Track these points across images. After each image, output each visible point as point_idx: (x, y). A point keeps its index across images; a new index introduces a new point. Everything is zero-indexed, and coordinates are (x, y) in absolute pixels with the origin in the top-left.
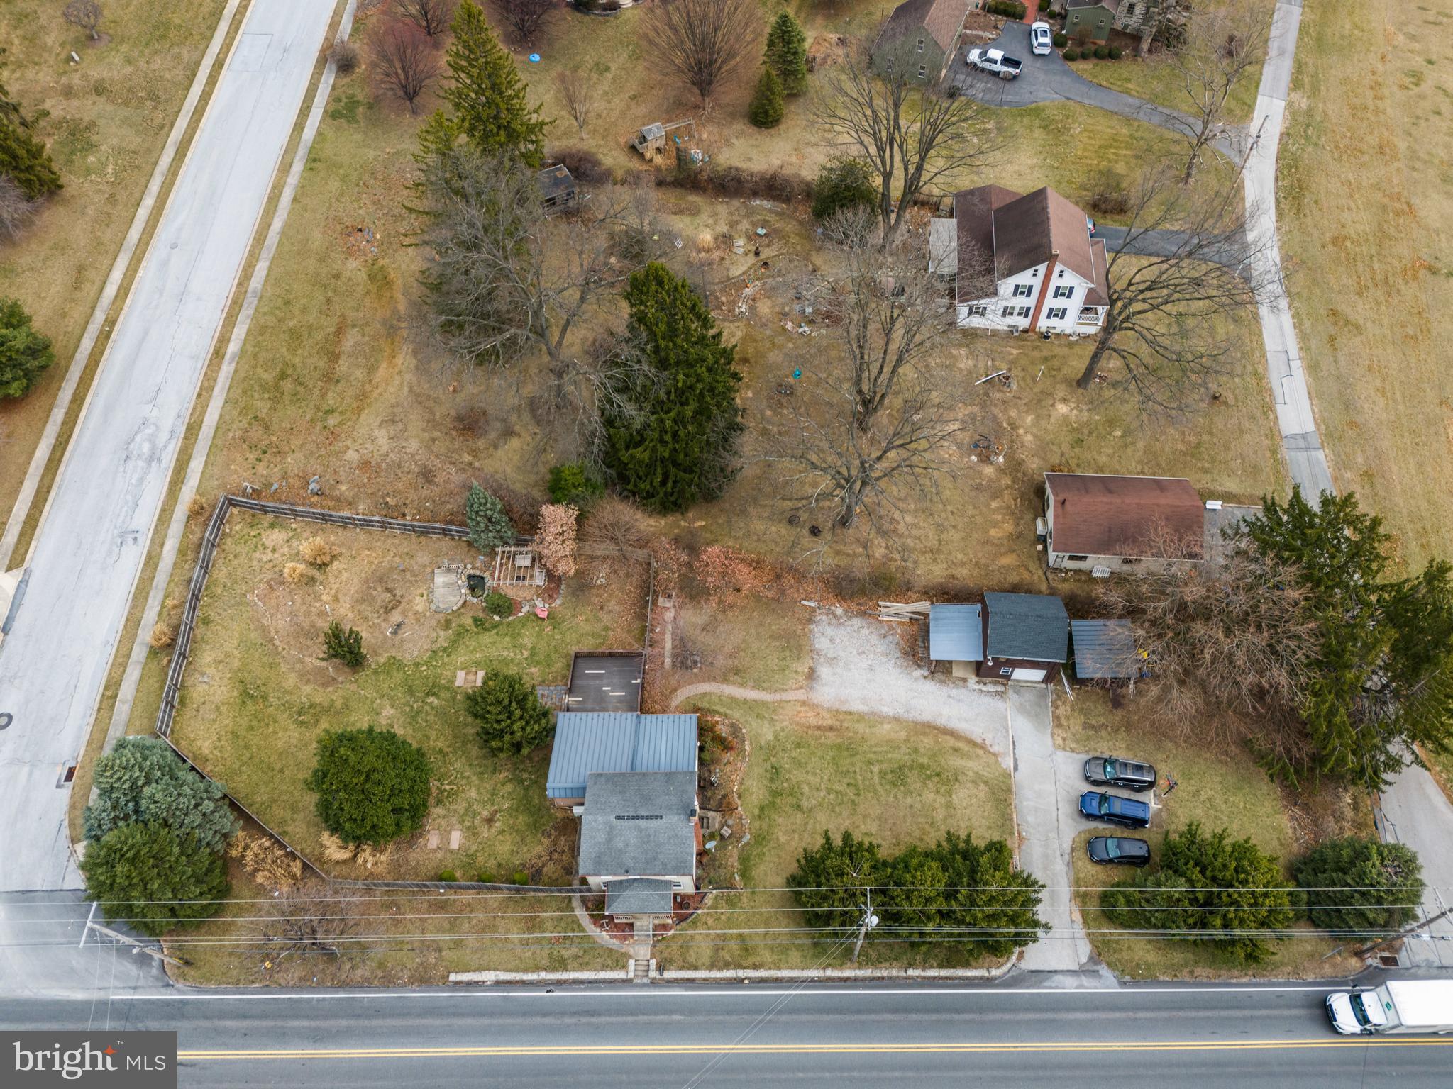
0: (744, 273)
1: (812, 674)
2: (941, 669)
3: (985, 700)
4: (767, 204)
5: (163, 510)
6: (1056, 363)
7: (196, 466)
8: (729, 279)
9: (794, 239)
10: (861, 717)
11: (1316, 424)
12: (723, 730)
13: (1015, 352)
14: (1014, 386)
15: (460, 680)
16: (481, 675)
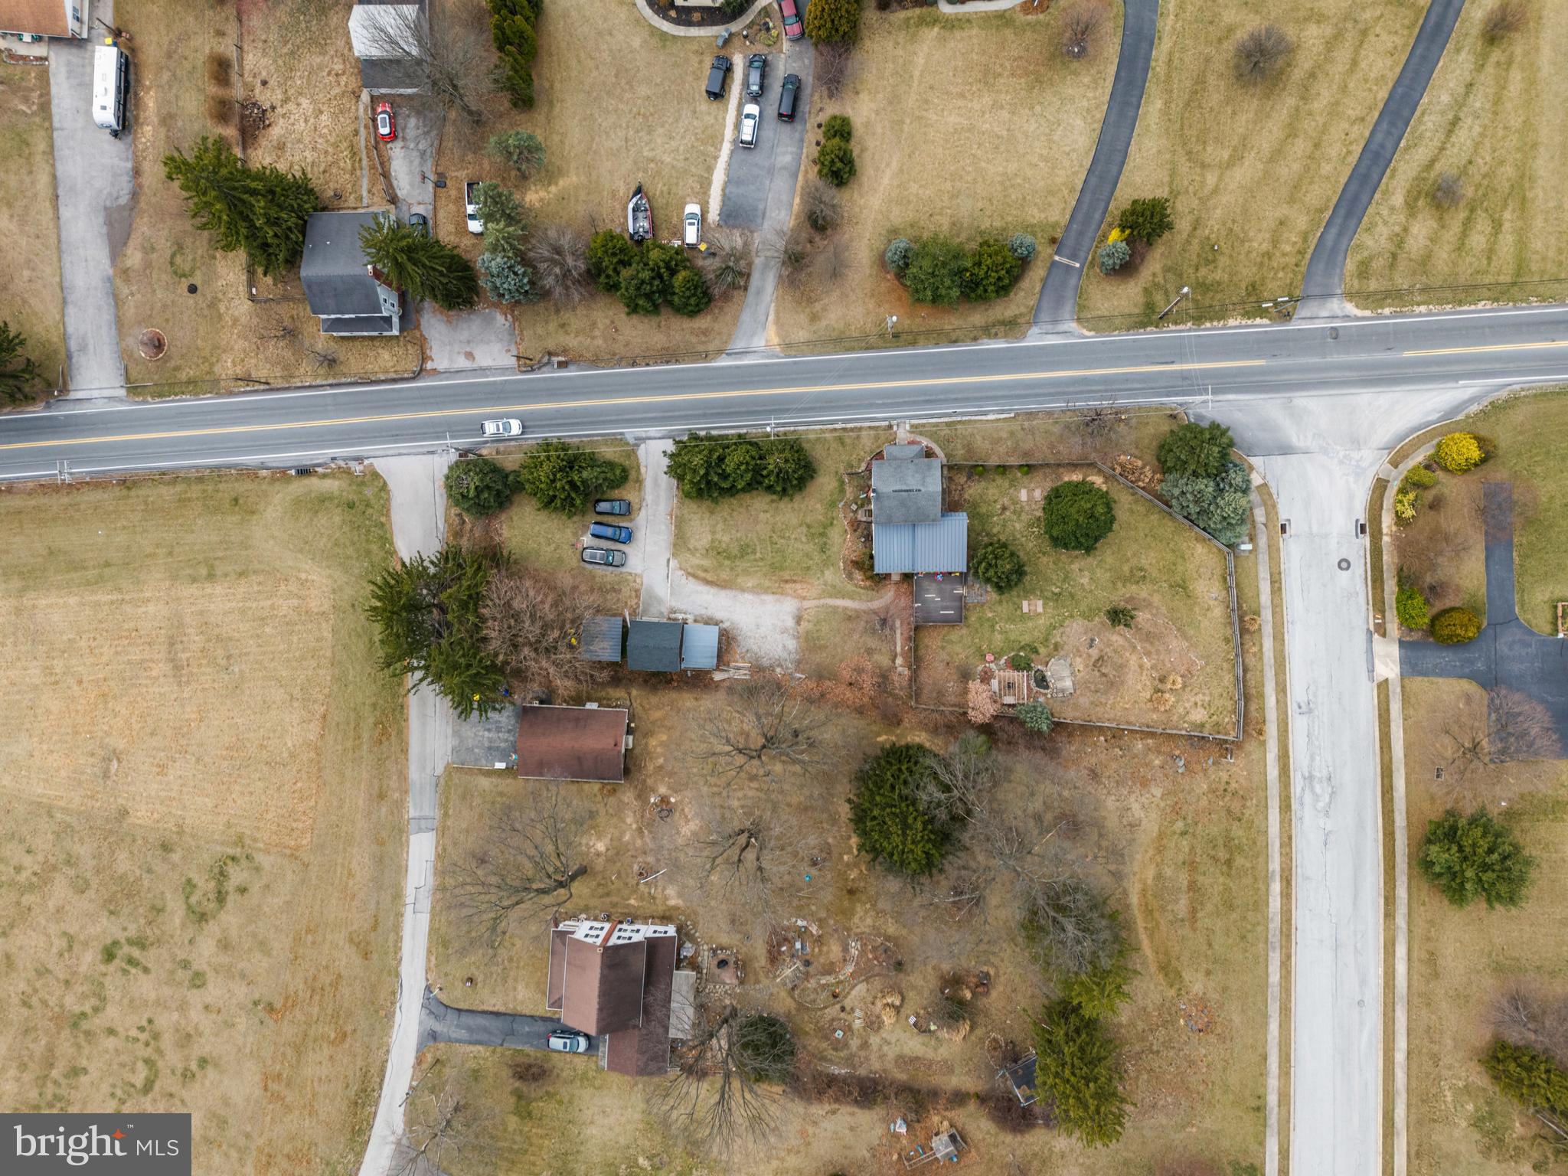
0: (853, 987)
1: (798, 620)
2: (709, 621)
3: (683, 607)
4: (836, 1070)
5: (1287, 731)
6: (601, 891)
7: (1273, 772)
8: (867, 980)
9: (809, 1027)
10: (766, 591)
11: (408, 842)
12: (858, 575)
13: (632, 902)
14: (636, 867)
15: (1040, 606)
16: (1025, 609)
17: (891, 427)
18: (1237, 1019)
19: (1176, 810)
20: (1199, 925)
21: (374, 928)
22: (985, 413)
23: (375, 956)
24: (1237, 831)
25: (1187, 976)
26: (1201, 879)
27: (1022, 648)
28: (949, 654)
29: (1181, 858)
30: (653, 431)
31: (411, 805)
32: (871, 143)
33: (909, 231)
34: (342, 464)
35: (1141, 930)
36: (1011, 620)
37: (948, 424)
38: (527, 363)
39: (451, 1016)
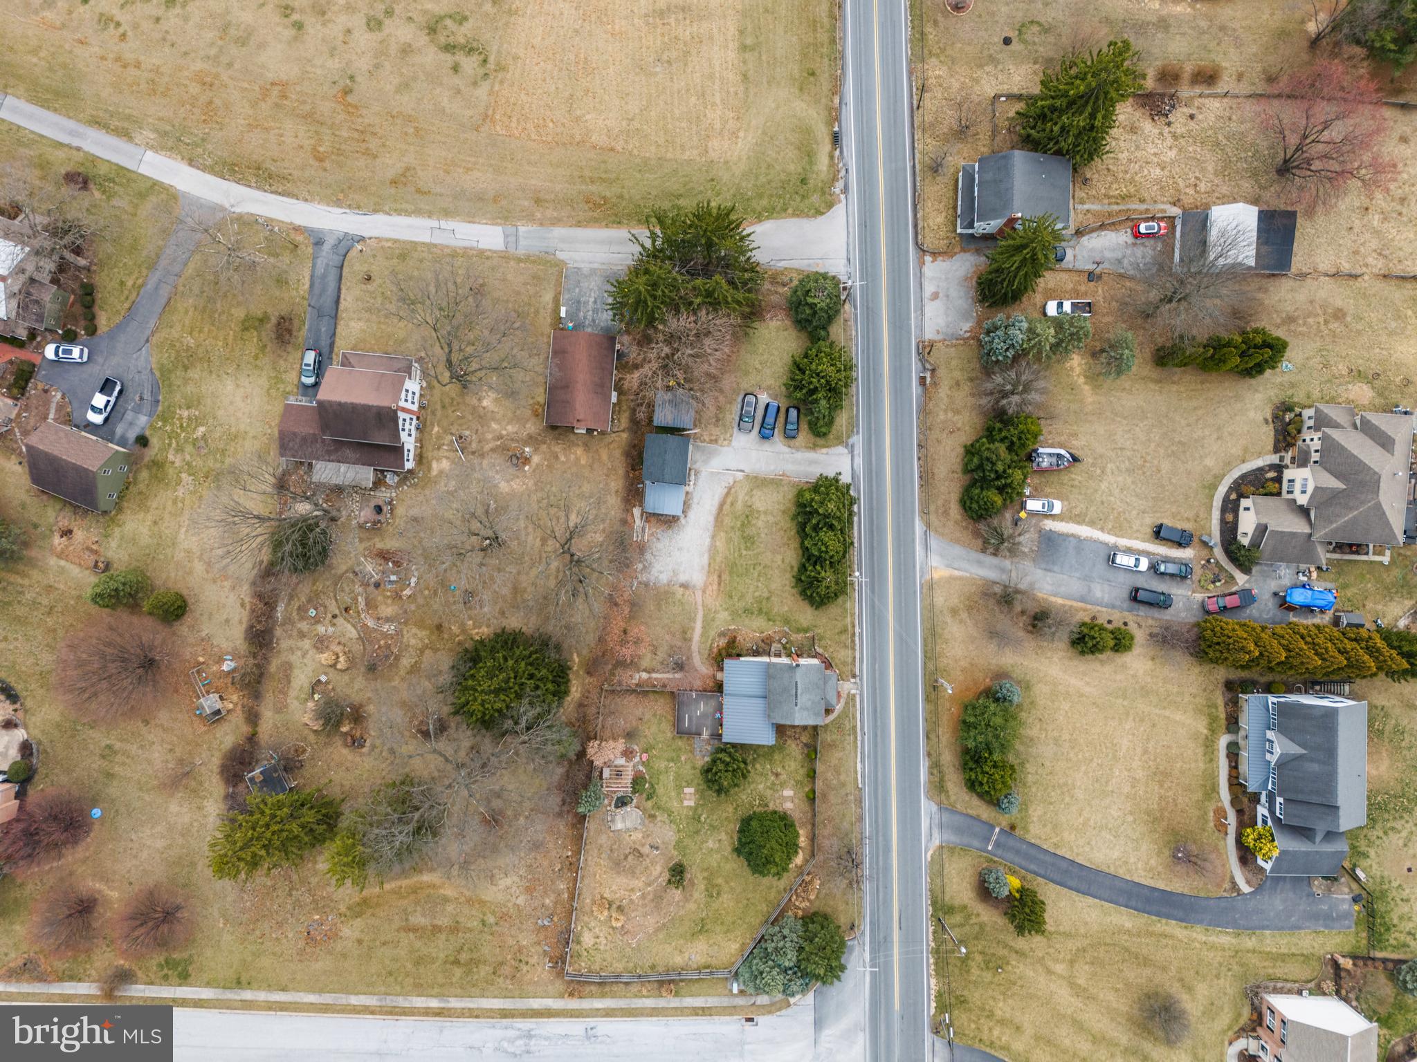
0: (354, 626)
1: (685, 586)
2: (686, 506)
3: (700, 482)
4: (280, 608)
5: (572, 1016)
6: (447, 401)
7: (536, 1003)
8: (360, 638)
9: (319, 586)
10: (712, 558)
11: (497, 224)
12: (723, 642)
13: (436, 429)
14: (467, 433)
15: (690, 803)
16: (687, 790)
17: (854, 676)
18: (319, 966)
19: (505, 917)
20: (403, 934)
21: (418, 191)
22: (862, 761)
23: (393, 191)
24: (484, 970)
25: (358, 922)
26: (443, 936)
27: (652, 786)
28: (649, 720)
29: (462, 920)
30: (859, 461)
31: (530, 228)
32: (1107, 670)
33: (1028, 701)
34: (843, 173)
35: (398, 883)
36: (678, 776)
37: (854, 728)
38: (926, 350)
39: (337, 260)
